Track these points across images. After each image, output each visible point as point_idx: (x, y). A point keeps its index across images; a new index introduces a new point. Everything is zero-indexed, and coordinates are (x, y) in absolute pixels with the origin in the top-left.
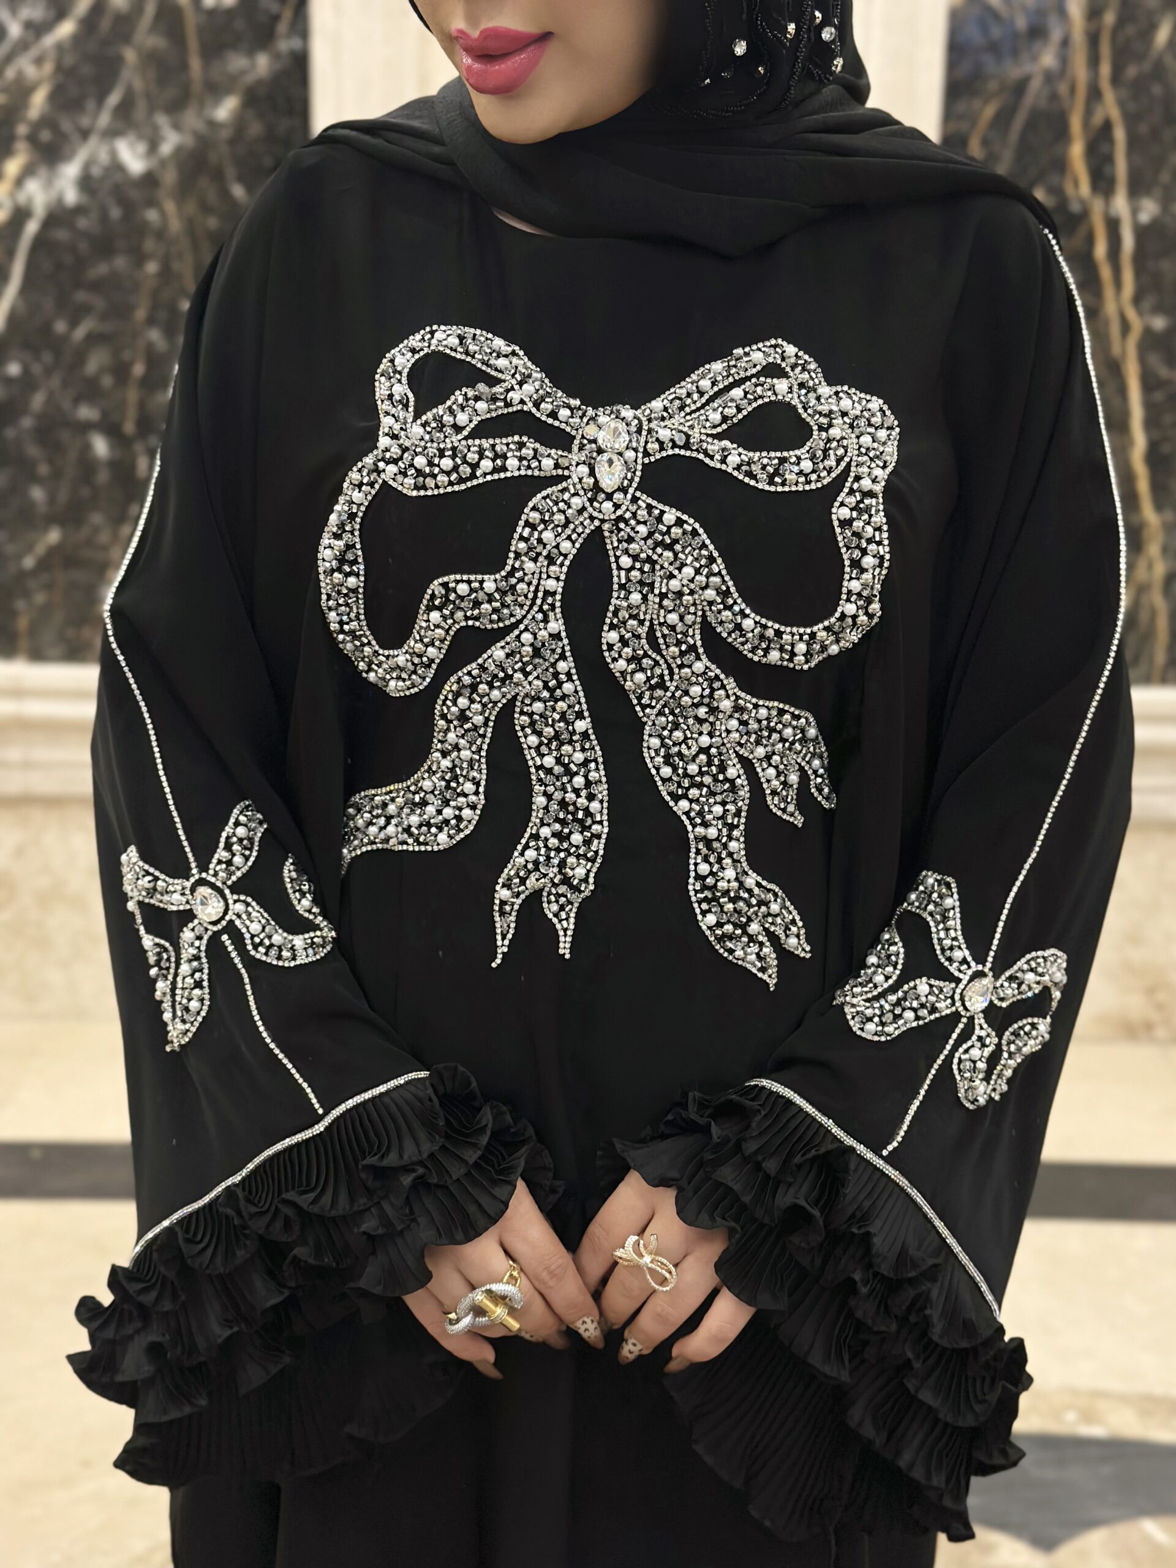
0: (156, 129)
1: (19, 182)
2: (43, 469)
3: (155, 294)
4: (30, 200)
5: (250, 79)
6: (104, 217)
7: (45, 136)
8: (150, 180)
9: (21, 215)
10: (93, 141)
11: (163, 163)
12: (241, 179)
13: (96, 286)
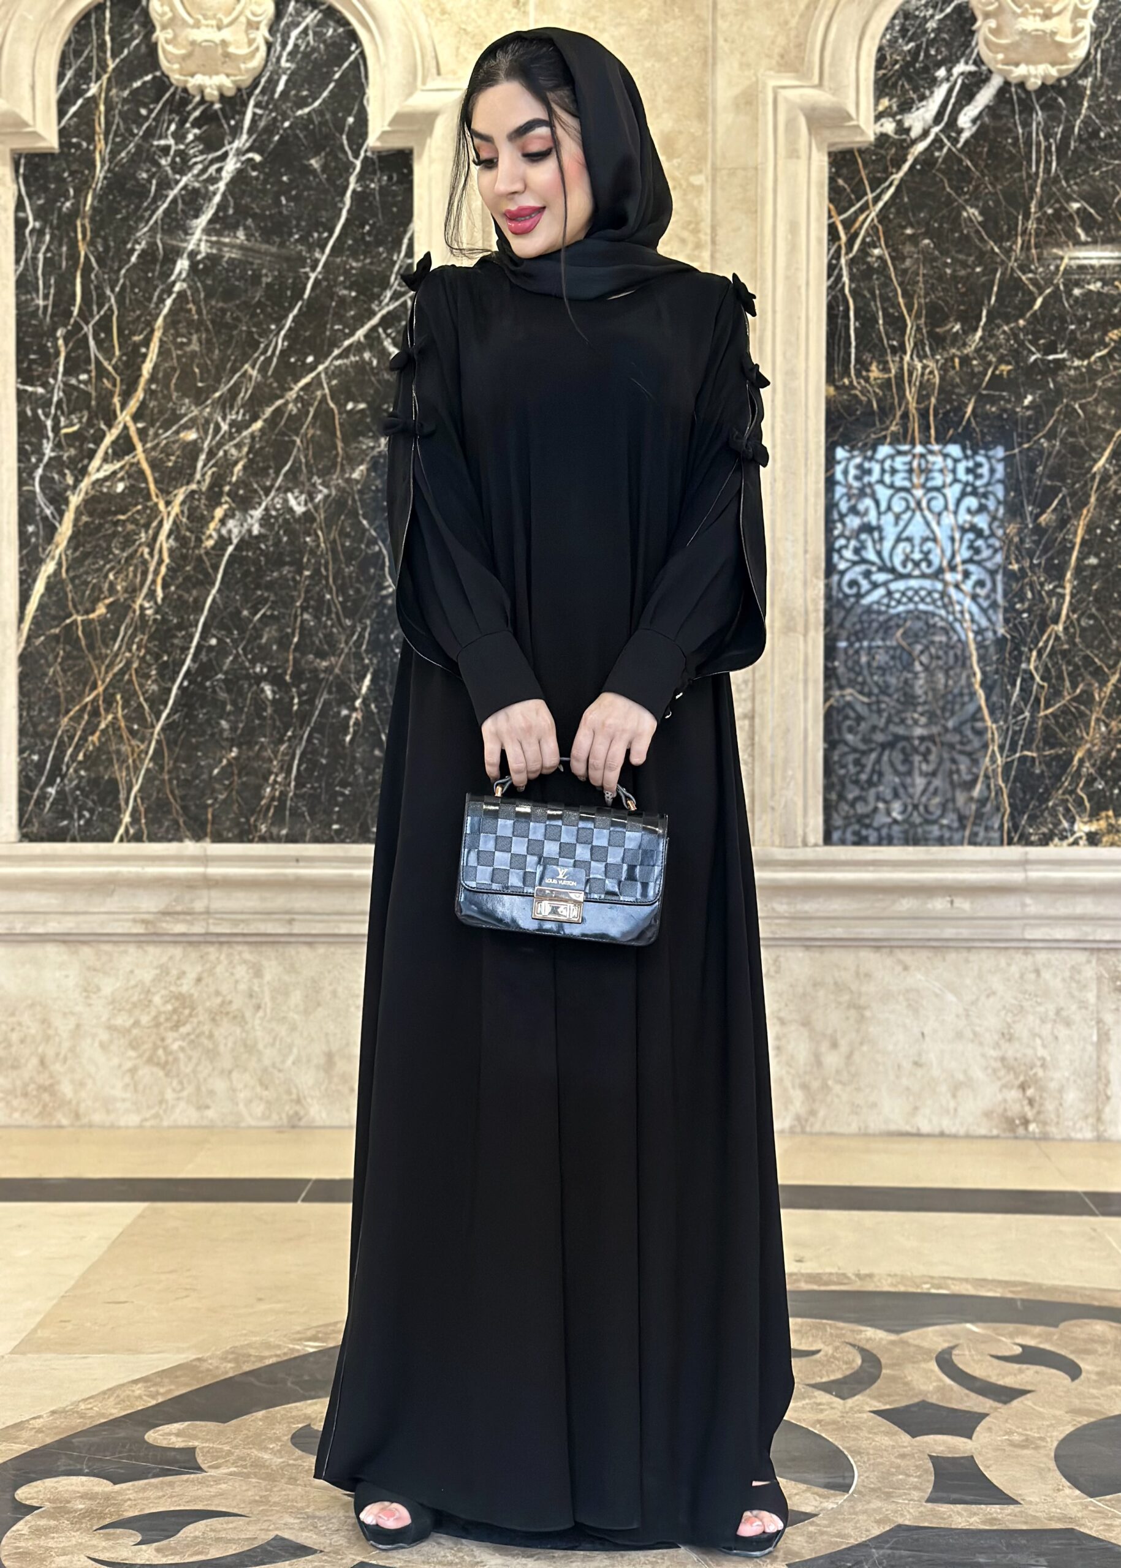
0: (314, 485)
1: (223, 522)
2: (229, 708)
3: (307, 591)
4: (230, 532)
5: (375, 452)
6: (278, 542)
7: (241, 492)
8: (308, 517)
9: (223, 542)
10: (273, 494)
11: (316, 507)
12: (365, 518)
13: (269, 586)
